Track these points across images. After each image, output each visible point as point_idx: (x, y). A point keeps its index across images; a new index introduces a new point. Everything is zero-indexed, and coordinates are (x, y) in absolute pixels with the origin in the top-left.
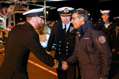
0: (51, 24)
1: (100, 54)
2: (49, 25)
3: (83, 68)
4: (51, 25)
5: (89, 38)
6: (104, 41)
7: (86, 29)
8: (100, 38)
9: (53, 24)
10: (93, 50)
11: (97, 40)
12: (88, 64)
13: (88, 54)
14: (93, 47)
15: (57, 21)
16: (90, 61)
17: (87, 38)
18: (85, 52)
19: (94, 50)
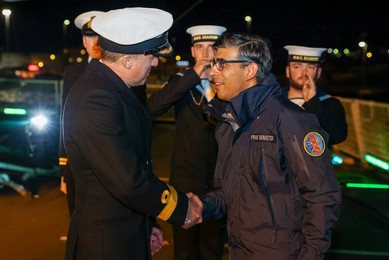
0: (25, 68)
1: (303, 191)
2: (18, 73)
3: (245, 243)
4: (24, 75)
5: (272, 138)
6: (321, 147)
7: (259, 106)
8: (308, 139)
9: (33, 68)
10: (284, 178)
11: (296, 144)
12: (264, 226)
13: (266, 191)
14: (283, 169)
15: (53, 57)
16: (270, 217)
17: (263, 137)
18: (255, 186)
19: (287, 177)
